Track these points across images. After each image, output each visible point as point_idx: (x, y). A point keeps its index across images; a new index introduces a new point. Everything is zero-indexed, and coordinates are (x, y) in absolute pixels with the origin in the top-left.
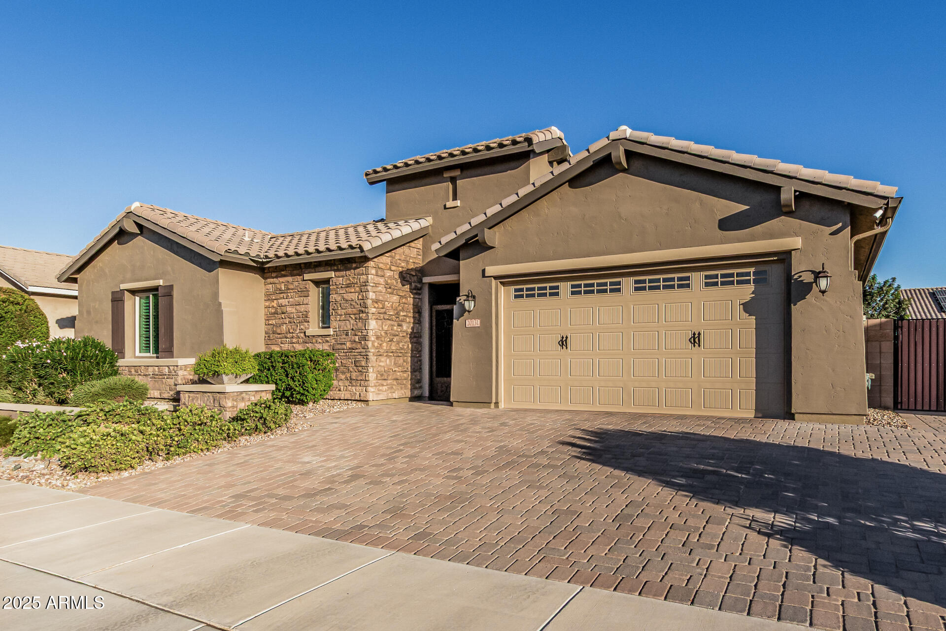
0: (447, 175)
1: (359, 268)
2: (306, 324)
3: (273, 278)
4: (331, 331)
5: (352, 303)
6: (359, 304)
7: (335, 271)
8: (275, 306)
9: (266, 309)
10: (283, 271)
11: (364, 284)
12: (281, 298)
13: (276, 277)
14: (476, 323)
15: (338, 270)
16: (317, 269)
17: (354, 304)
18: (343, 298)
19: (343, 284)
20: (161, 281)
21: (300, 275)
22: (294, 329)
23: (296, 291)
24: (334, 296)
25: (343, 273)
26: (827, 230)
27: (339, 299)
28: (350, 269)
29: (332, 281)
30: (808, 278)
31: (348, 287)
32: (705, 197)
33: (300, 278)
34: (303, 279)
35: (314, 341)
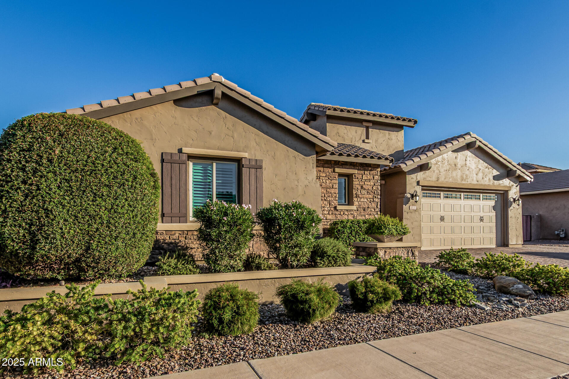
0: (365, 124)
1: (373, 171)
4: (354, 208)
5: (368, 191)
6: (373, 192)
7: (358, 170)
11: (376, 181)
16: (343, 166)
17: (370, 192)
18: (362, 187)
19: (362, 179)
20: (247, 153)
21: (330, 168)
22: (325, 205)
23: (327, 178)
24: (356, 186)
25: (362, 172)
26: (515, 185)
27: (360, 188)
28: (367, 170)
29: (355, 176)
30: (512, 200)
31: (366, 181)
32: (490, 167)
33: (330, 170)
34: (334, 171)
35: (342, 213)
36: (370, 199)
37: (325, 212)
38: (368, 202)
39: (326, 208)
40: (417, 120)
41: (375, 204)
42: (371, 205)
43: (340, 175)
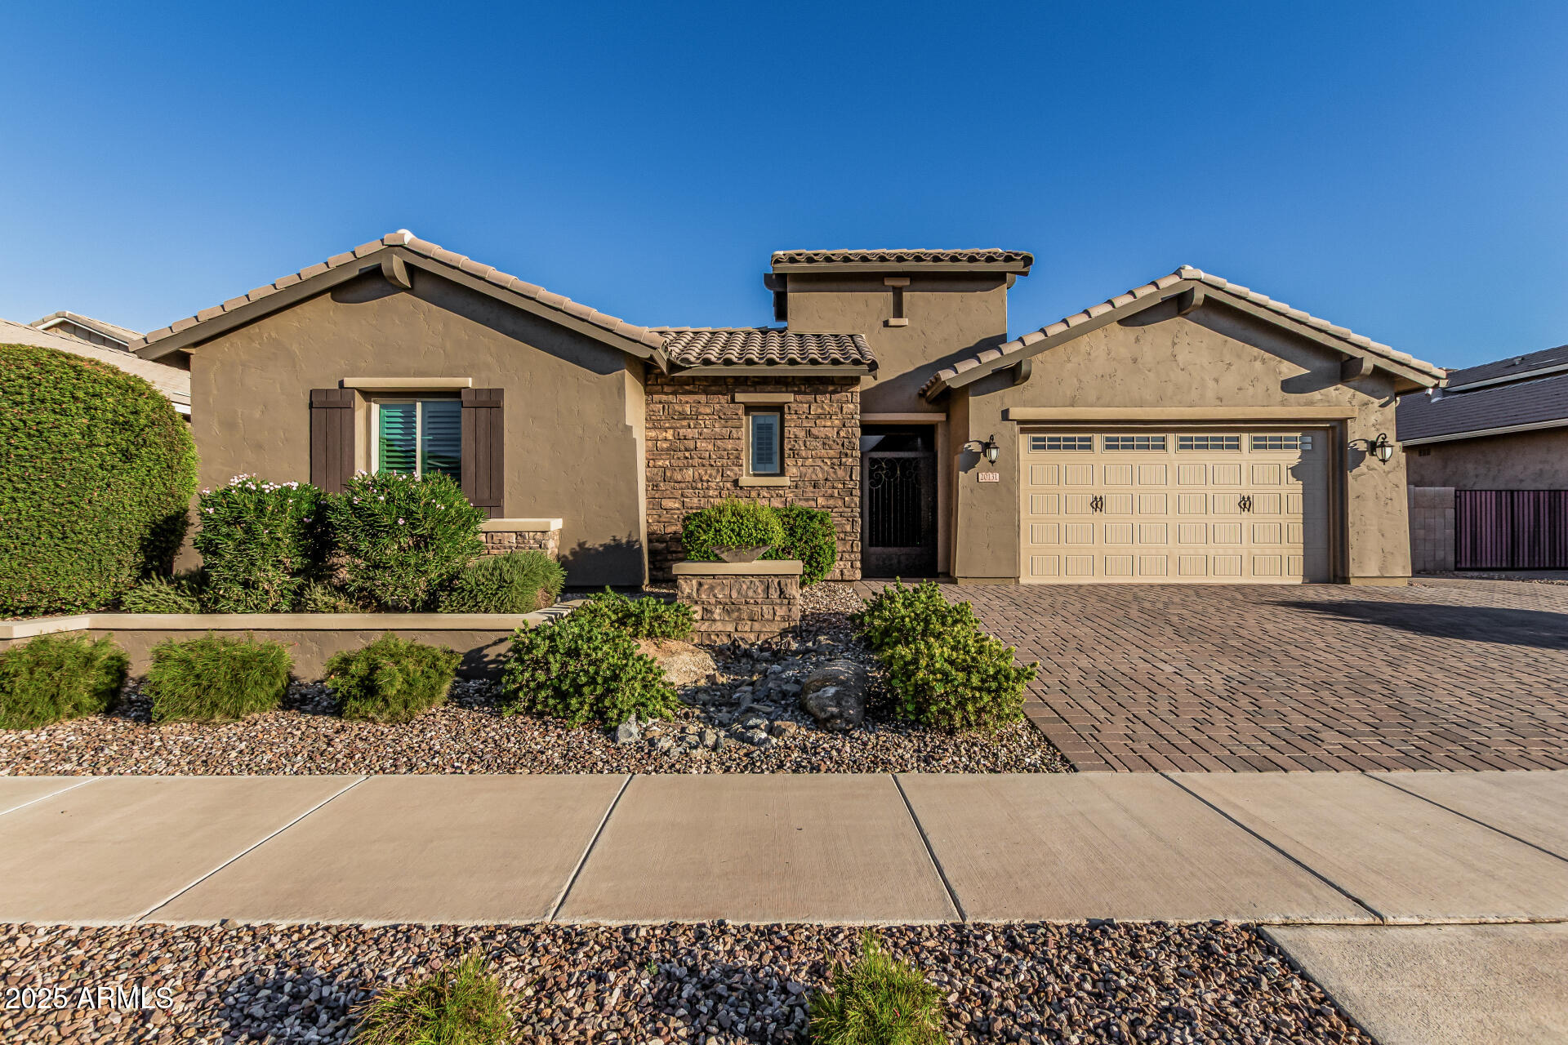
0: (888, 282)
1: (838, 393)
2: (736, 468)
3: (667, 394)
4: (786, 481)
5: (826, 441)
6: (840, 444)
7: (796, 393)
8: (670, 437)
9: (650, 443)
10: (688, 385)
11: (850, 416)
12: (683, 427)
13: (674, 393)
14: (994, 477)
15: (799, 392)
16: (758, 388)
17: (831, 443)
18: (809, 433)
19: (810, 413)
20: (470, 379)
21: (725, 394)
22: (710, 476)
23: (717, 417)
24: (792, 430)
25: (811, 398)
26: (1377, 402)
27: (802, 434)
28: (824, 393)
29: (789, 408)
30: (1362, 446)
31: (819, 418)
32: (1267, 355)
33: (723, 399)
34: (733, 401)
35: (754, 494)
36: (831, 458)
37: (711, 493)
38: (826, 468)
39: (713, 485)
40: (1032, 255)
41: (845, 470)
42: (835, 473)
43: (749, 408)
